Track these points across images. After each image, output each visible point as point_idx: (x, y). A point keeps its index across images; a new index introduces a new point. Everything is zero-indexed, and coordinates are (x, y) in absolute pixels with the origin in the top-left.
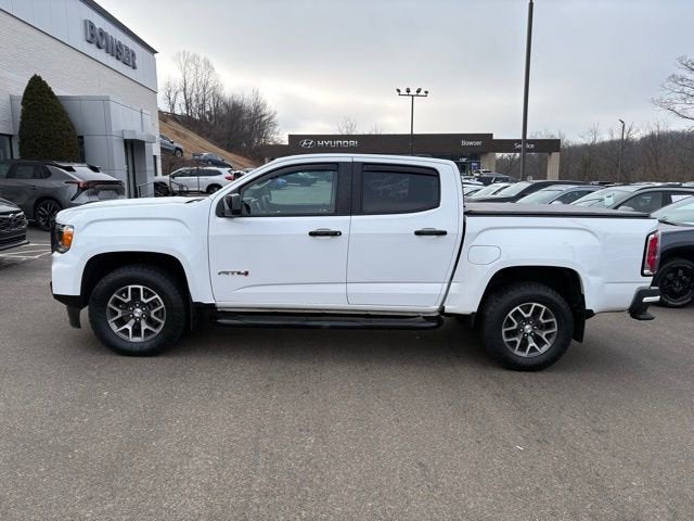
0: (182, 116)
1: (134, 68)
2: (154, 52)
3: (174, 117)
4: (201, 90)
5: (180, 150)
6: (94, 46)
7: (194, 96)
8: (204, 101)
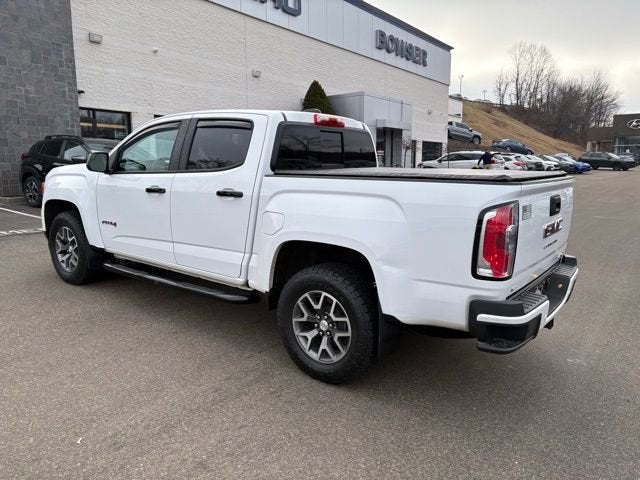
0: (511, 106)
1: (425, 65)
2: (449, 48)
3: (503, 108)
4: (535, 78)
5: (478, 137)
6: (384, 51)
7: (525, 86)
8: (536, 89)
